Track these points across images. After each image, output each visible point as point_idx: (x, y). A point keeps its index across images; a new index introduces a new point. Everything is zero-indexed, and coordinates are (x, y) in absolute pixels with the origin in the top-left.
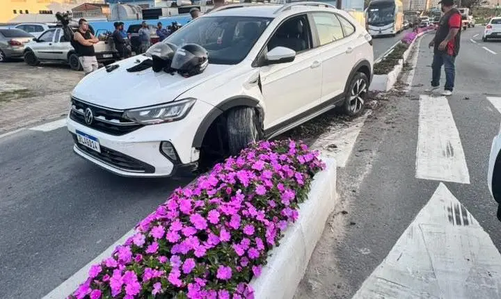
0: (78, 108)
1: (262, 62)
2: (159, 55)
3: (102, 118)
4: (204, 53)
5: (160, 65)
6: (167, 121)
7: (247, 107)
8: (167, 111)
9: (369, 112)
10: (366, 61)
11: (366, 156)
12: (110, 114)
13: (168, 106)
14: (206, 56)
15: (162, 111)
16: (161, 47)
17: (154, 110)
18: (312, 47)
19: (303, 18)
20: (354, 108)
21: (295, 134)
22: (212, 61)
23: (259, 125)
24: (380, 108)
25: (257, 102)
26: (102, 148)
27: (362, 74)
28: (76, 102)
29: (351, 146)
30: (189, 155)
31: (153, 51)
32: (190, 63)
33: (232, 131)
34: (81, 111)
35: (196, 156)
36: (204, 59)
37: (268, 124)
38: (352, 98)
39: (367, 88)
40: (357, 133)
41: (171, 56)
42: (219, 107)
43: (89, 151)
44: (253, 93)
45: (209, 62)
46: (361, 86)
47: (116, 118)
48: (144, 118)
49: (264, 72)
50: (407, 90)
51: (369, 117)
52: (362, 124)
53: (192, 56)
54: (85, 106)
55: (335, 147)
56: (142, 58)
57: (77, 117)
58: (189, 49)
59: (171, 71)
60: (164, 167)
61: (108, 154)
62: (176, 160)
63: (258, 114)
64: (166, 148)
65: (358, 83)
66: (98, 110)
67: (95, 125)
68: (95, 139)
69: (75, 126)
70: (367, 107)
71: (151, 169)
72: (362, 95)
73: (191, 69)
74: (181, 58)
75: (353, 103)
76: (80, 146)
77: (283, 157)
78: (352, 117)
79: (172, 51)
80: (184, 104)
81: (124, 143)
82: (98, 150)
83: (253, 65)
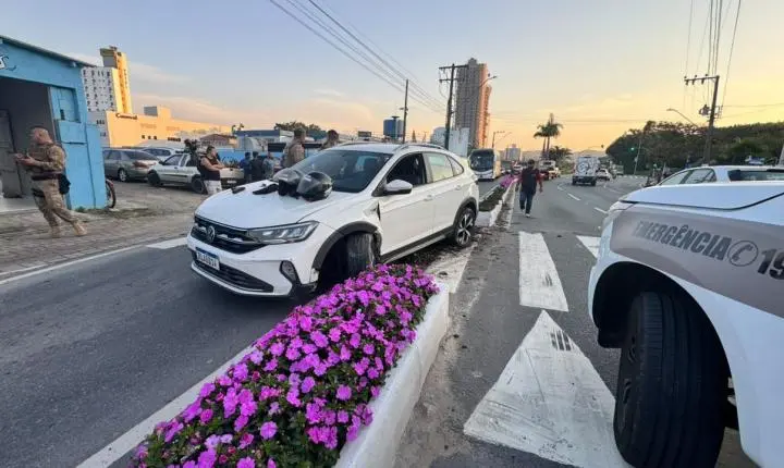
0: (200, 225)
1: (382, 192)
2: (286, 180)
3: (224, 236)
4: (328, 181)
5: (287, 189)
6: (288, 242)
7: (365, 232)
8: (290, 232)
9: (475, 245)
10: (472, 198)
11: (474, 283)
12: (233, 232)
13: (291, 228)
14: (330, 184)
15: (284, 233)
16: (290, 174)
17: (276, 231)
18: (426, 183)
19: (419, 156)
20: (461, 240)
21: (409, 259)
22: (336, 188)
23: (376, 250)
24: (484, 241)
25: (376, 228)
26: (221, 265)
27: (469, 210)
28: (200, 221)
29: (460, 274)
30: (308, 276)
31: (282, 176)
32: (315, 189)
33: (352, 254)
34: (204, 228)
35: (315, 277)
36: (329, 186)
37: (384, 251)
38: (460, 230)
39: (473, 222)
40: (465, 262)
41: (297, 181)
42: (340, 231)
43: (207, 268)
44: (372, 220)
45: (333, 189)
46: (468, 221)
47: (239, 237)
48: (267, 238)
49: (383, 202)
50: (508, 226)
51: (475, 248)
52: (469, 254)
53: (317, 183)
54: (207, 223)
55: (445, 274)
56: (268, 183)
57: (198, 235)
58: (315, 176)
59: (296, 195)
60: (282, 287)
61: (227, 273)
62: (295, 280)
63: (377, 240)
64: (287, 268)
65: (466, 217)
66: (220, 229)
67: (217, 243)
68: (214, 256)
69: (195, 243)
70: (473, 240)
71: (270, 288)
72: (469, 228)
73: (315, 195)
74: (306, 183)
75: (461, 234)
76: (198, 263)
77: (400, 280)
78: (460, 248)
79: (297, 177)
80: (307, 226)
81: (245, 262)
82: (217, 268)
83: (374, 195)
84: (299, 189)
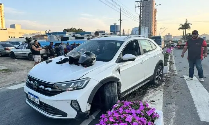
0: (30, 81)
1: (120, 60)
2: (73, 56)
3: (42, 87)
4: (94, 56)
5: (73, 61)
6: (74, 90)
7: (114, 82)
8: (75, 84)
9: (163, 84)
10: (161, 60)
11: (171, 107)
12: (46, 85)
13: (76, 82)
14: (95, 57)
15: (73, 84)
16: (74, 53)
17: (69, 83)
18: (140, 54)
19: (136, 41)
20: (157, 81)
22: (98, 60)
23: (119, 90)
24: (168, 81)
25: (118, 80)
26: (40, 102)
27: (160, 66)
28: (30, 78)
29: (162, 101)
30: (85, 107)
31: (70, 54)
32: (88, 61)
33: (107, 94)
34: (32, 82)
35: (89, 108)
36: (95, 59)
37: (122, 91)
38: (157, 77)
39: (162, 72)
40: (161, 94)
41: (79, 57)
42: (101, 82)
43: (33, 103)
44: (116, 75)
45: (96, 60)
46: (160, 71)
47: (50, 87)
48: (64, 87)
49: (120, 65)
51: (165, 86)
52: (162, 89)
53: (89, 57)
54: (34, 80)
55: (154, 101)
56: (63, 57)
57: (29, 85)
58: (88, 54)
59: (78, 64)
60: (72, 114)
61: (42, 105)
62: (79, 110)
63: (119, 85)
64: (74, 104)
65: (159, 70)
66: (40, 83)
67: (38, 90)
68: (37, 97)
69: (28, 90)
70: (162, 81)
71: (65, 115)
72: (160, 75)
74: (83, 58)
75: (157, 79)
76: (29, 100)
77: (138, 112)
78: (158, 86)
79: (79, 55)
80: (84, 81)
81: (52, 101)
82: (39, 103)
83: (116, 62)
84: (80, 61)
